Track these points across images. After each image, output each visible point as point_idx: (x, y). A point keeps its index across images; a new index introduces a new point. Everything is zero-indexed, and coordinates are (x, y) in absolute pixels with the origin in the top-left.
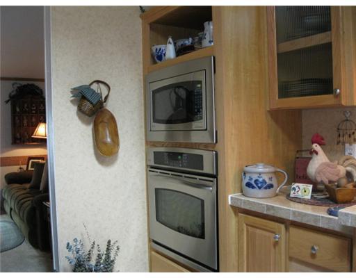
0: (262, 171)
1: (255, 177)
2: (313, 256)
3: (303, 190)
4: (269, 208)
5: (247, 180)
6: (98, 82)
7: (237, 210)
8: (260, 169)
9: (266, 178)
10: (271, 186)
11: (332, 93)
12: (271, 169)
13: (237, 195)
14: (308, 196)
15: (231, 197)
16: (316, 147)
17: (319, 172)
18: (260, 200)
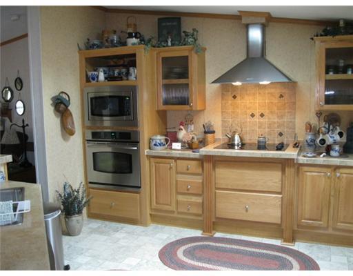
0: (160, 138)
1: (158, 141)
2: (188, 169)
3: (177, 146)
4: (167, 153)
5: (154, 143)
6: (62, 92)
7: (149, 157)
8: (159, 137)
9: (162, 141)
10: (164, 145)
11: (188, 104)
12: (164, 137)
13: (148, 150)
14: (180, 148)
15: (146, 151)
16: (182, 127)
17: (183, 137)
18: (160, 151)
